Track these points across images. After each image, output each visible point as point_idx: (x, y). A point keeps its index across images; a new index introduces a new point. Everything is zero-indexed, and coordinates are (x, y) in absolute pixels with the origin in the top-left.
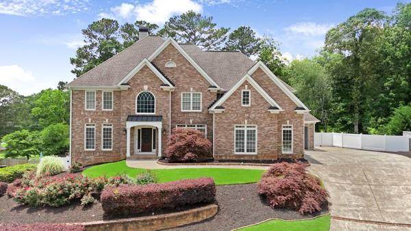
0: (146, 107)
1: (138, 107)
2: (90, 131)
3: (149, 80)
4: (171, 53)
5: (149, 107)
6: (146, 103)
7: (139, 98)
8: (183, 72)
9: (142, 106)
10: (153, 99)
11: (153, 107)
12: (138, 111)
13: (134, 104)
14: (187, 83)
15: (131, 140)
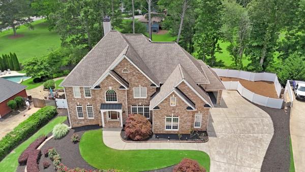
0: (111, 98)
1: (107, 98)
2: (80, 109)
3: (112, 84)
4: (126, 64)
5: (114, 98)
6: (111, 96)
7: (106, 93)
8: (134, 75)
9: (109, 98)
10: (116, 94)
11: (116, 98)
12: (107, 100)
13: (104, 97)
14: (137, 82)
15: (104, 117)
